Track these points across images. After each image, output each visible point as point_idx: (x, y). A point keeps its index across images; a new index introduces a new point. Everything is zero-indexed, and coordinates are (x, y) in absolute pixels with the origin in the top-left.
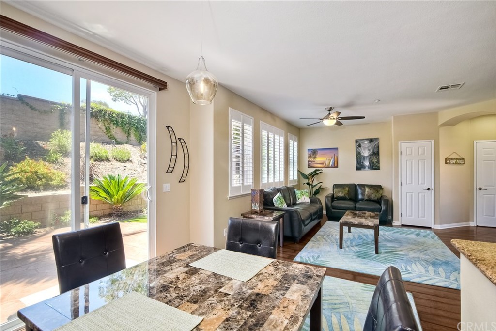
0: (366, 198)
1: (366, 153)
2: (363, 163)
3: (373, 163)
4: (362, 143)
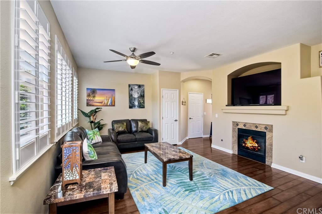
0: (139, 130)
1: (136, 95)
2: (134, 103)
3: (141, 103)
4: (134, 87)
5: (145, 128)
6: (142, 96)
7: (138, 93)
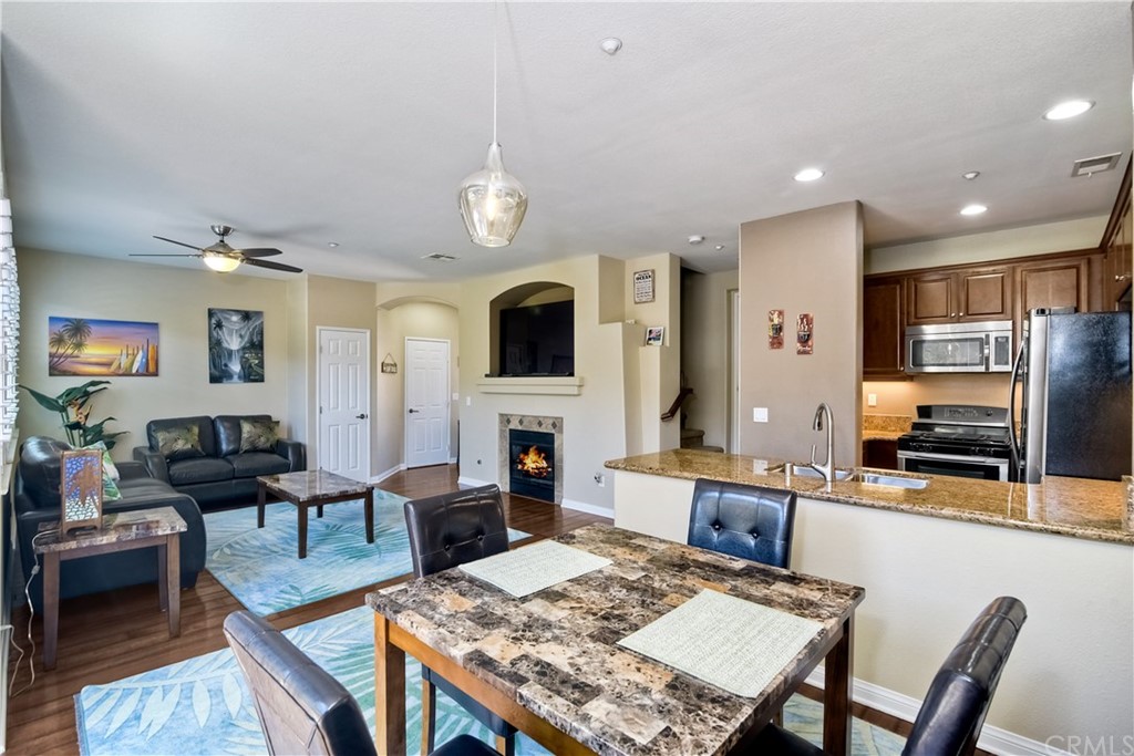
0: (245, 446)
1: (234, 343)
2: (226, 365)
3: (250, 366)
4: (225, 318)
5: (262, 439)
6: (256, 346)
7: (241, 336)
